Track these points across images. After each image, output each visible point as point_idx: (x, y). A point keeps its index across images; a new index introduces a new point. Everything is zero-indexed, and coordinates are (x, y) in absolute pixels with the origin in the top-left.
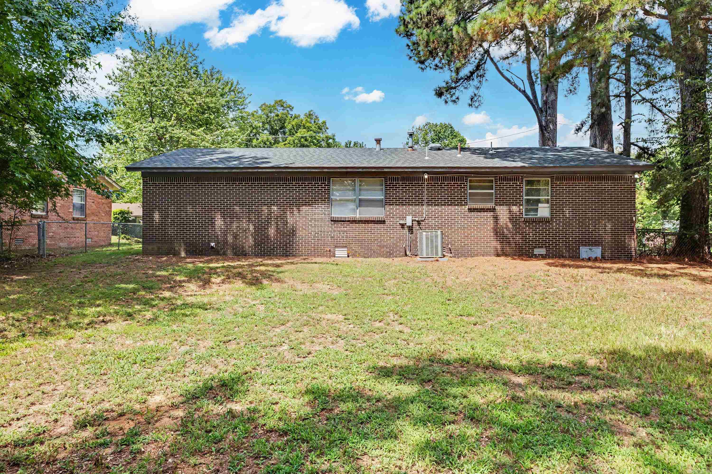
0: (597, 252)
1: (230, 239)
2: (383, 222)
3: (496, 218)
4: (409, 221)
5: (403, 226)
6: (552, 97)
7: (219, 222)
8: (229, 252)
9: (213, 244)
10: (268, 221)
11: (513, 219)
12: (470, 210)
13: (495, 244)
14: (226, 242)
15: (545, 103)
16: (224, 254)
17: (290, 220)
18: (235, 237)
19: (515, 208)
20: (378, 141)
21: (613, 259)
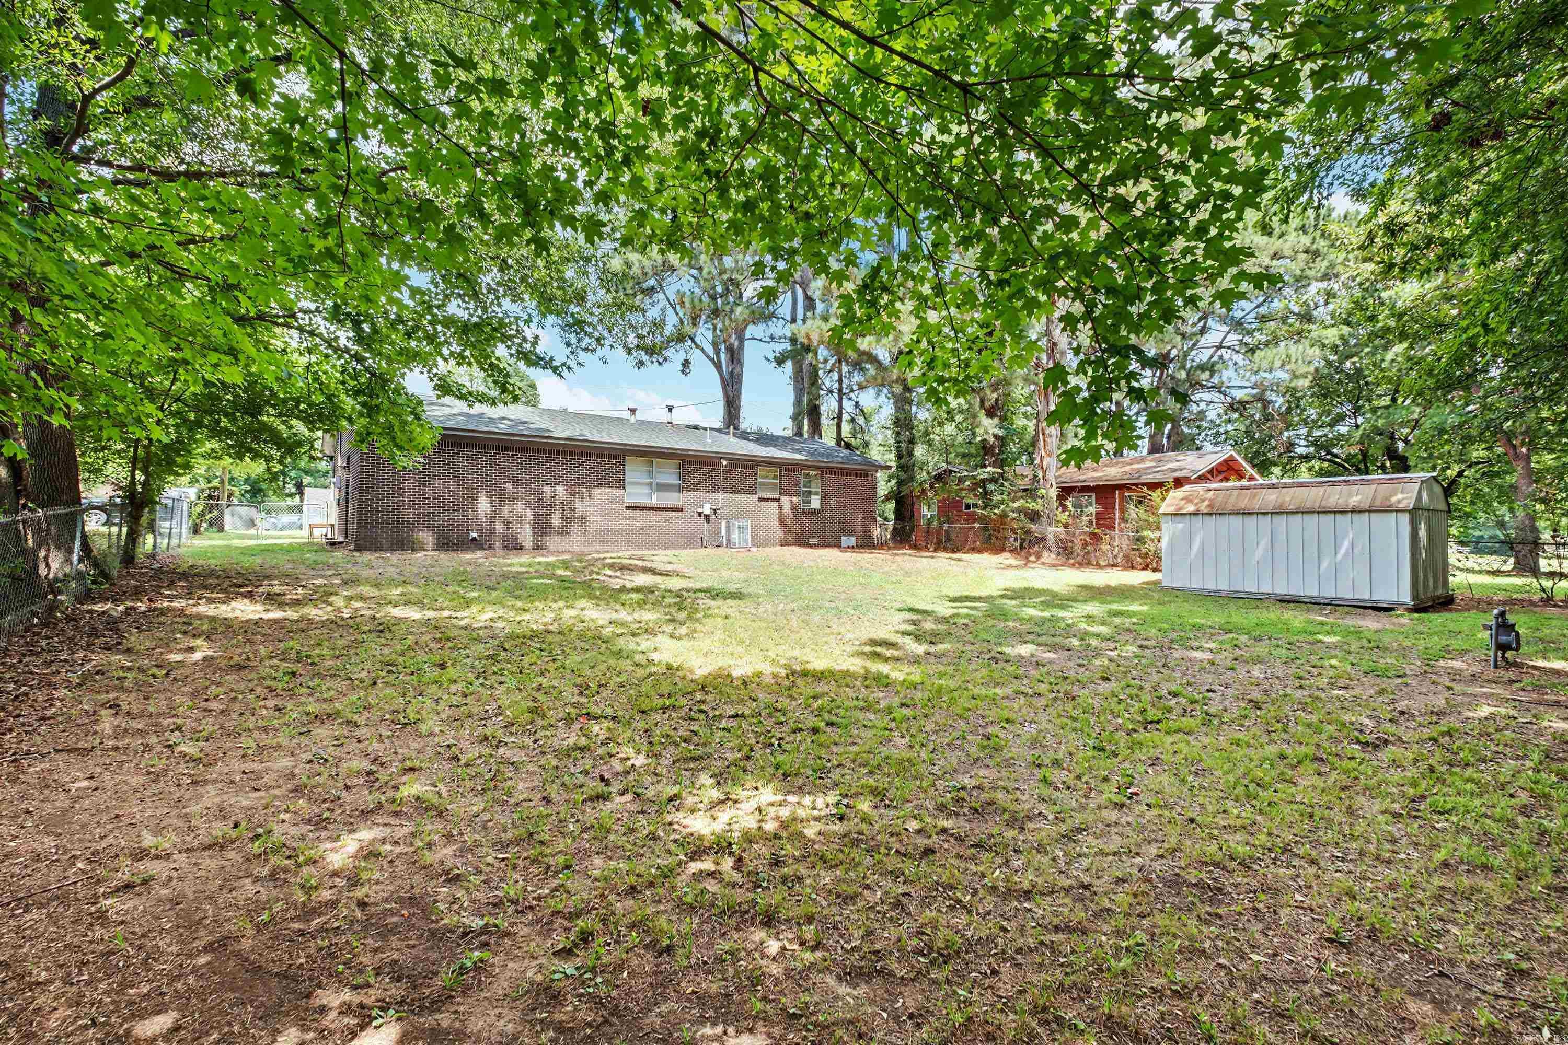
0: (852, 541)
1: (499, 527)
2: (681, 510)
3: (780, 507)
4: (707, 510)
5: (700, 514)
6: (738, 369)
7: (484, 505)
8: (497, 544)
9: (474, 535)
10: (552, 506)
11: (794, 509)
12: (761, 500)
13: (780, 533)
14: (492, 532)
15: (731, 374)
16: (491, 548)
17: (578, 504)
18: (507, 525)
19: (795, 499)
20: (633, 411)
21: (863, 547)
